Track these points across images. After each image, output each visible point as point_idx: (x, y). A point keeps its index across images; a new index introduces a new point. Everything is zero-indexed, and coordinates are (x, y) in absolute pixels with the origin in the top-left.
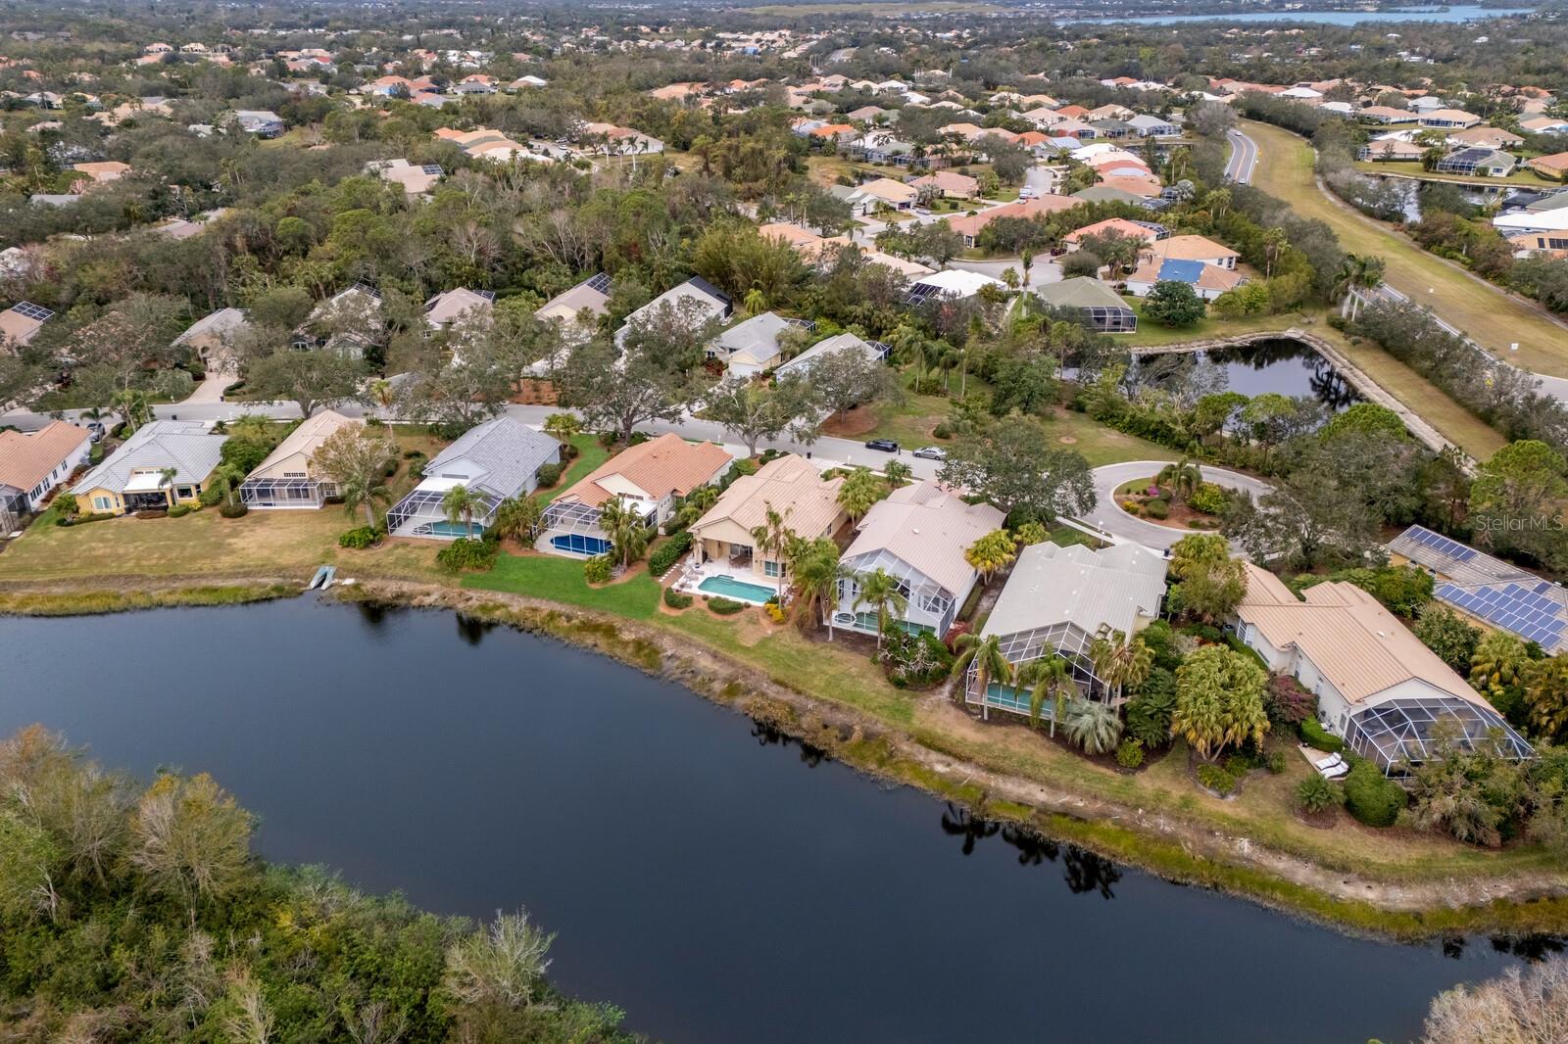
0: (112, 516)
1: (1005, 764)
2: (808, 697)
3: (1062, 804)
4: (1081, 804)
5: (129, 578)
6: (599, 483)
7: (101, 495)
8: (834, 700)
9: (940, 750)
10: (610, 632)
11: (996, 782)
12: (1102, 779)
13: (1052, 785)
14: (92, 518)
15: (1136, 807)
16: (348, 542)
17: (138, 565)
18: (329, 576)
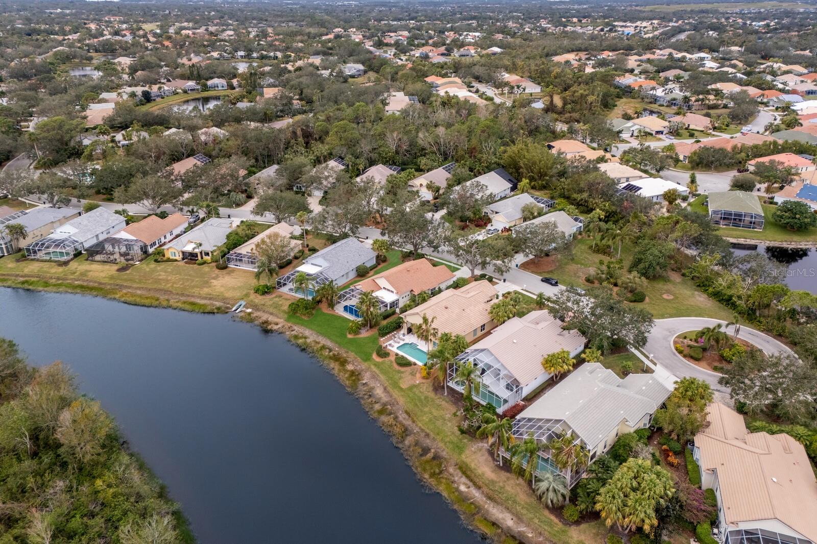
1: (499, 497)
2: (417, 425)
4: (530, 535)
6: (377, 280)
7: (173, 250)
8: (428, 431)
9: (468, 477)
10: (343, 362)
11: (488, 506)
12: (550, 524)
13: (519, 518)
16: (257, 291)
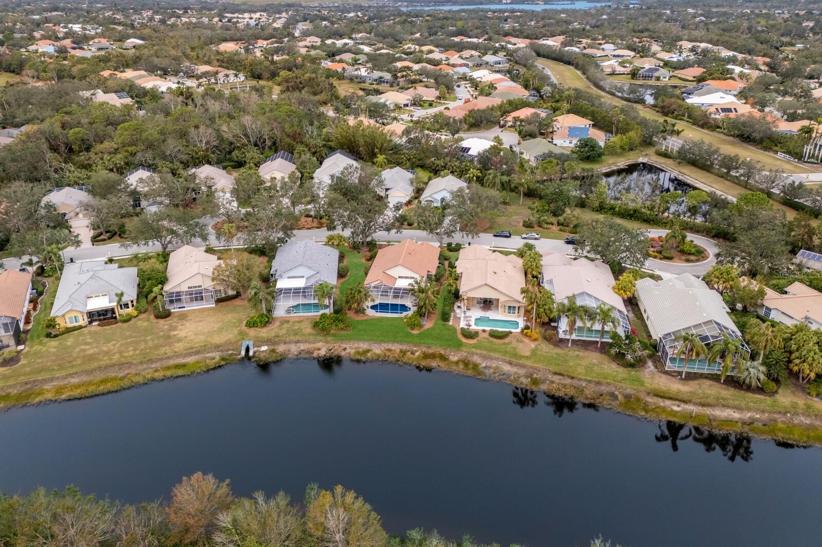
0: (81, 327)
1: (710, 401)
2: (580, 380)
3: (750, 418)
4: (758, 416)
5: (121, 365)
6: (387, 272)
7: (73, 315)
8: (597, 380)
9: (671, 399)
10: (443, 358)
11: (708, 411)
12: (761, 401)
13: (738, 408)
14: (69, 330)
15: (786, 413)
16: (251, 324)
17: (122, 357)
18: (251, 347)
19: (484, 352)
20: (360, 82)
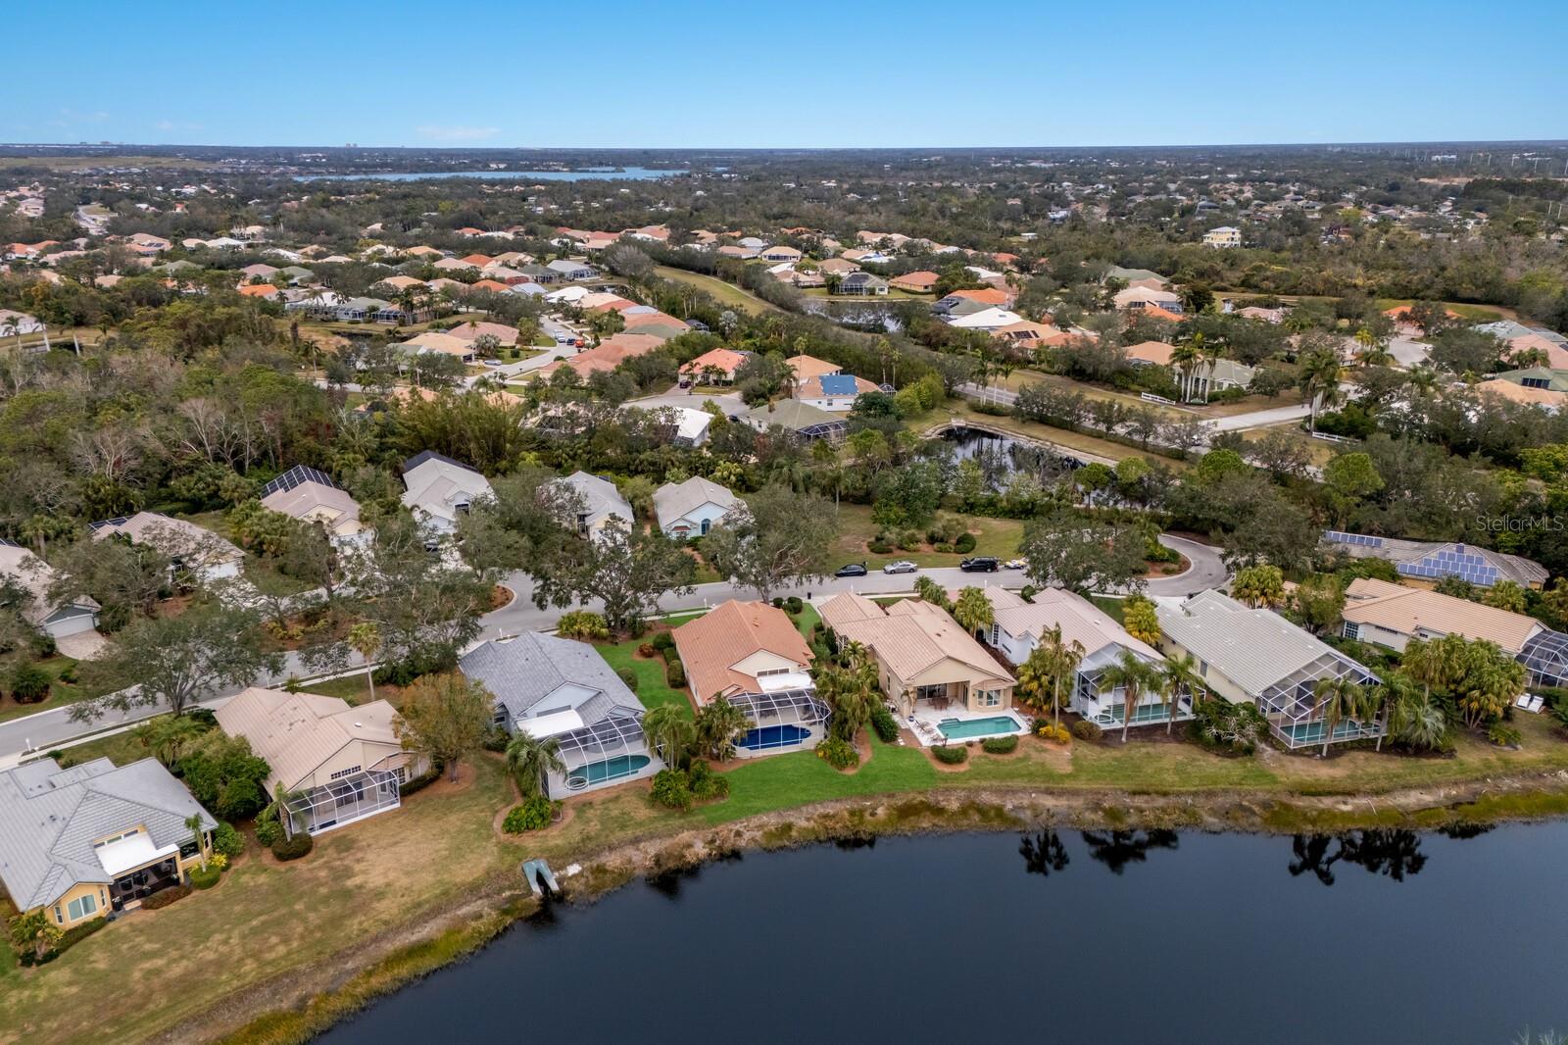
0: (100, 923)
3: (1448, 797)
4: (1455, 792)
5: (273, 984)
6: (735, 668)
7: (78, 895)
8: (1204, 788)
9: (1330, 794)
11: (1389, 801)
12: (1445, 769)
14: (77, 936)
15: (1484, 778)
18: (546, 872)
19: (996, 783)
20: (328, 321)
